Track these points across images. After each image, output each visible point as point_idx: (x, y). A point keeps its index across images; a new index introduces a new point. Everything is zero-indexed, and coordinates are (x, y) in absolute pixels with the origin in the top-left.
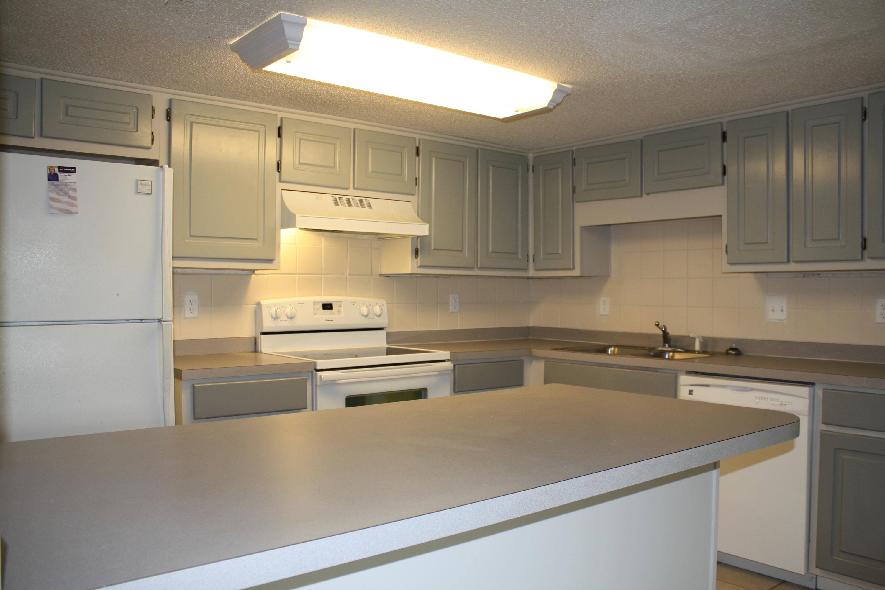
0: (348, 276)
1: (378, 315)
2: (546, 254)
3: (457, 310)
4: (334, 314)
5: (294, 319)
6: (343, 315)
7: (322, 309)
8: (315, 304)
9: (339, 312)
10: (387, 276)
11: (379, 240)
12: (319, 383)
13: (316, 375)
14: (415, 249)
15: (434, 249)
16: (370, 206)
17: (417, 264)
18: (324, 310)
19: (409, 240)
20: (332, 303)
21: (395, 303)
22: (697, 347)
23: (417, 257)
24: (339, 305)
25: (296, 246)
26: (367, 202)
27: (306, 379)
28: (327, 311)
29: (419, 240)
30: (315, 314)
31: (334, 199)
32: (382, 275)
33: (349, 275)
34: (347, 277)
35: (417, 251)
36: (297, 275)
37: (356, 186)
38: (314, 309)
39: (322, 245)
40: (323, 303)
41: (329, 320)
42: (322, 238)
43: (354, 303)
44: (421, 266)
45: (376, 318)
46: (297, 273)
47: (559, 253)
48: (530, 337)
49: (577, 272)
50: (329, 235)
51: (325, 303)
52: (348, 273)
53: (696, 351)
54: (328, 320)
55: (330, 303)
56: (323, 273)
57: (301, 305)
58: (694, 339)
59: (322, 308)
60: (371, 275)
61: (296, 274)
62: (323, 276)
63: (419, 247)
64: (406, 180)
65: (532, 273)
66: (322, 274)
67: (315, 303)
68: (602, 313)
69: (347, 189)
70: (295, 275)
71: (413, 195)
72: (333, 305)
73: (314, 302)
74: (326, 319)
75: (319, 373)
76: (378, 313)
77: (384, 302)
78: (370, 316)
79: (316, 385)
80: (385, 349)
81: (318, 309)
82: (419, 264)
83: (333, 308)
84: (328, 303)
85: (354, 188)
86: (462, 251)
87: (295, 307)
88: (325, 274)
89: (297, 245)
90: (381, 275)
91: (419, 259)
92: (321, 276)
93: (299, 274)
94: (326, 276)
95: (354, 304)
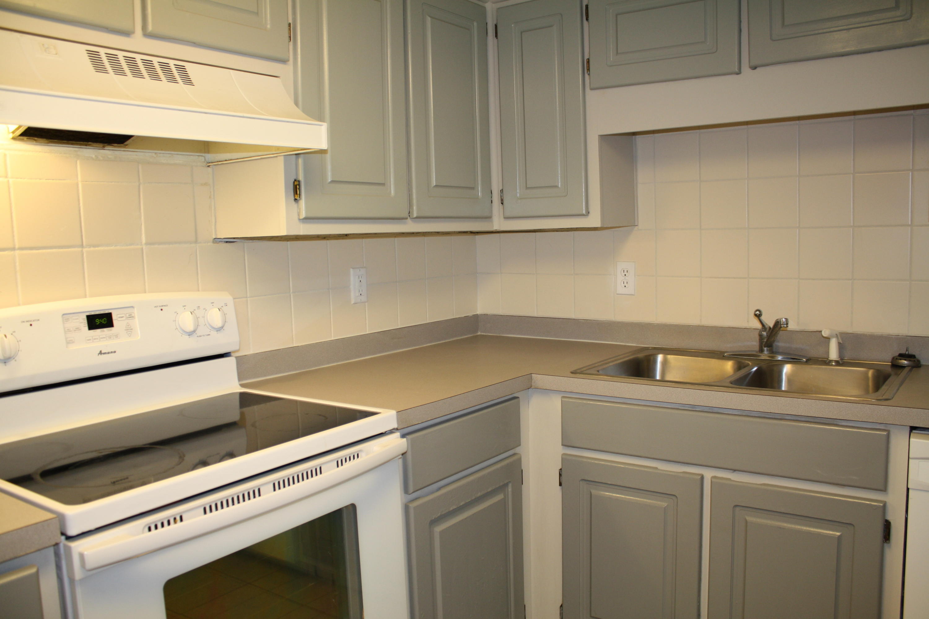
0: (144, 247)
1: (216, 327)
2: (527, 188)
3: (363, 298)
4: (117, 336)
5: (12, 362)
6: (139, 337)
7: (87, 328)
8: (67, 320)
9: (129, 330)
10: (229, 241)
11: (209, 166)
12: (78, 574)
13: (68, 550)
14: (294, 183)
15: (332, 182)
16: (188, 81)
17: (299, 215)
18: (92, 331)
19: (280, 163)
20: (110, 311)
21: (248, 296)
22: (834, 354)
23: (298, 198)
24: (127, 316)
25: (8, 181)
26: (182, 70)
27: (36, 576)
28: (98, 331)
29: (300, 161)
30: (69, 342)
31: (94, 57)
32: (219, 240)
33: (147, 244)
34: (142, 249)
35: (298, 187)
36: (17, 252)
37: (150, 28)
38: (67, 331)
39: (77, 179)
40: (88, 314)
41: (107, 351)
42: (77, 161)
43: (162, 306)
44: (307, 219)
45: (213, 333)
46: (17, 247)
47: (556, 187)
48: (479, 333)
49: (594, 220)
50: (94, 156)
51: (93, 313)
52: (144, 241)
53: (831, 361)
54: (103, 352)
55: (107, 312)
56: (84, 244)
57: (31, 325)
58: (827, 339)
59: (87, 325)
60: (196, 242)
61: (14, 249)
62: (85, 250)
63: (301, 178)
64: (269, 26)
65: (498, 224)
66: (82, 246)
67: (66, 316)
68: (621, 290)
69: (127, 33)
70: (12, 252)
71: (284, 61)
72: (114, 317)
73: (64, 314)
74: (99, 352)
75: (77, 546)
76: (218, 323)
77: (226, 297)
78: (199, 332)
79: (72, 580)
80: (238, 397)
81: (78, 329)
82: (303, 215)
83: (115, 322)
84: (102, 312)
85: (147, 35)
86: (383, 184)
87: (14, 332)
88: (90, 246)
89: (11, 181)
90: (216, 240)
91: (302, 202)
92: (80, 249)
93: (21, 249)
94: (92, 249)
95: (162, 310)
